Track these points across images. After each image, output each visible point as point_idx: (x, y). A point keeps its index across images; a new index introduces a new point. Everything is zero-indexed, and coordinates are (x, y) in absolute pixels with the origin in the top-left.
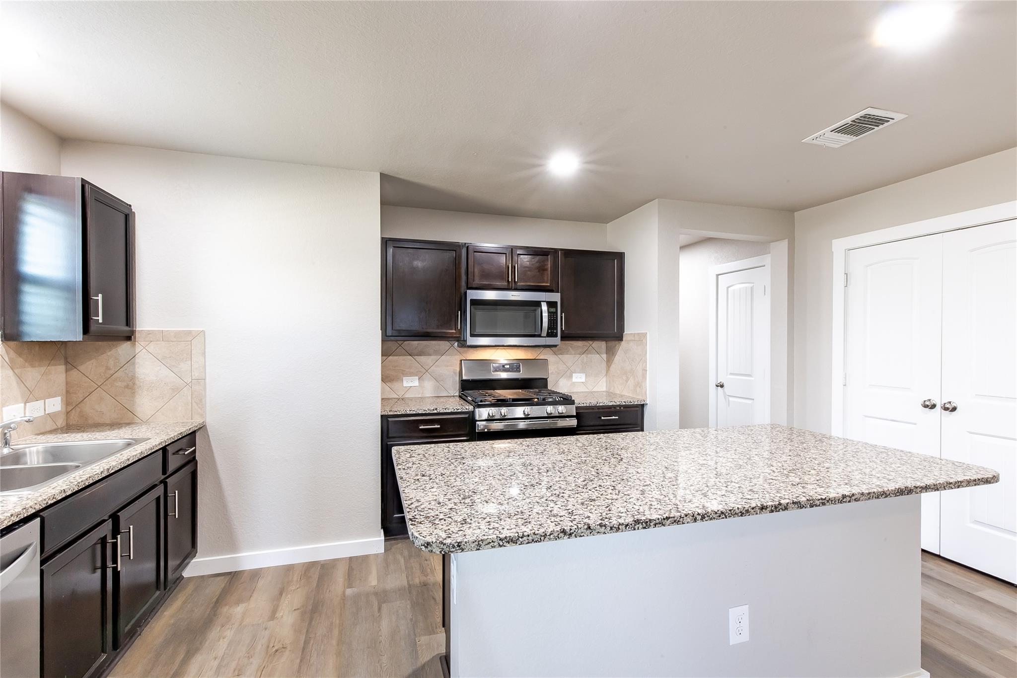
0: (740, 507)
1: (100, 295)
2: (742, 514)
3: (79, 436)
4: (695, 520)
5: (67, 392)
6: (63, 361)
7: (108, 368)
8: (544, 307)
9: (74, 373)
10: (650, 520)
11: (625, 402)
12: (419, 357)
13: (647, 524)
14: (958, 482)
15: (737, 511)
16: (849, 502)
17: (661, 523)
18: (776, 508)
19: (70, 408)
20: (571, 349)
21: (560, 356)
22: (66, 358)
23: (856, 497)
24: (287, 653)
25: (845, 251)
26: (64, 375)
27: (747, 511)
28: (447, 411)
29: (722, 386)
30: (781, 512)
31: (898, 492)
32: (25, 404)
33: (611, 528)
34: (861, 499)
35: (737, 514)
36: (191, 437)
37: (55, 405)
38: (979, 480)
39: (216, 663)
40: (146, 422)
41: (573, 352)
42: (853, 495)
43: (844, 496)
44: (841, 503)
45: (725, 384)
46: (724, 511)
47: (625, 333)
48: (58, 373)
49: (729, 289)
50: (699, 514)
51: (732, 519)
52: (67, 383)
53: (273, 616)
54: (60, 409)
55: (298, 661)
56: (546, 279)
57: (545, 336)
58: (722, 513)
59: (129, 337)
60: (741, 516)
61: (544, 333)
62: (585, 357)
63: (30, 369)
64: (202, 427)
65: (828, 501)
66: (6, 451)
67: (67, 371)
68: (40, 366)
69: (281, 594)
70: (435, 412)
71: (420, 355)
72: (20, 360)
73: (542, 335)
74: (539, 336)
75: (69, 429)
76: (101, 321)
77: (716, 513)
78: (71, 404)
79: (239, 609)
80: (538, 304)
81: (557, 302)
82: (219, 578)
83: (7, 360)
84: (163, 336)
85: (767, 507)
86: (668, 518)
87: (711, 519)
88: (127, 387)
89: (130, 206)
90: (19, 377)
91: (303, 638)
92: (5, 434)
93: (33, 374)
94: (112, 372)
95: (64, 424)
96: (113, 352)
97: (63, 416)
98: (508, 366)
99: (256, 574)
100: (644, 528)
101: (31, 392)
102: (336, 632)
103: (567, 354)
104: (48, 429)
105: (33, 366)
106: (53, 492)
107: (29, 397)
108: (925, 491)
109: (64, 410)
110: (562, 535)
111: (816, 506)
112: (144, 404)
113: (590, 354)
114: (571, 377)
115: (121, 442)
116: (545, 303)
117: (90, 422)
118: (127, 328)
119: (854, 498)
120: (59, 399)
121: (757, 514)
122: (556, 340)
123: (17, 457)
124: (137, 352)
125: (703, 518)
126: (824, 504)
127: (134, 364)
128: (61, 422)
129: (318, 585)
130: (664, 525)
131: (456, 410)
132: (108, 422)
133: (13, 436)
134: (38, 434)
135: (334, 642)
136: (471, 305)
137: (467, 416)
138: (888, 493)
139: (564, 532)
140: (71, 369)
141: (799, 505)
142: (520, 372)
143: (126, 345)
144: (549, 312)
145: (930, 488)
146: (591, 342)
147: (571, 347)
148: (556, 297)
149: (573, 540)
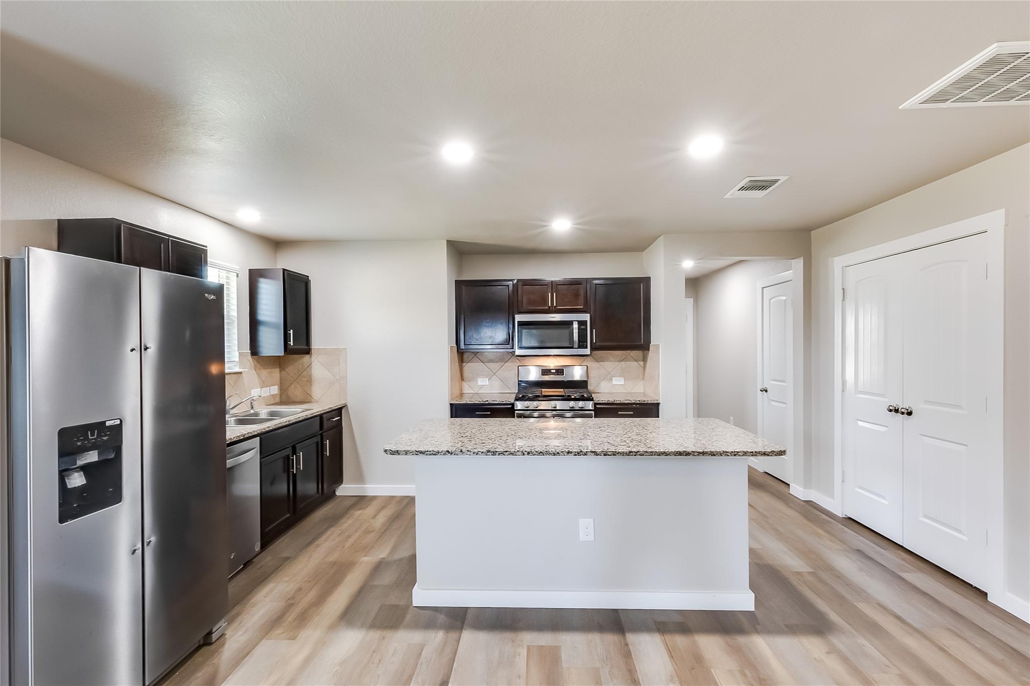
0: (553, 450)
1: (291, 330)
2: (554, 454)
3: (284, 407)
4: (524, 454)
5: (281, 383)
6: (278, 367)
7: (299, 370)
8: (575, 325)
9: (284, 373)
10: (496, 451)
11: (639, 401)
12: (489, 364)
13: (494, 453)
14: (735, 452)
15: (551, 453)
16: (635, 455)
17: (502, 453)
18: (578, 453)
19: (282, 392)
20: (611, 357)
21: (601, 363)
22: (280, 365)
23: (640, 453)
24: (375, 532)
25: (843, 269)
26: (279, 374)
27: (558, 453)
28: (495, 402)
29: (766, 391)
30: (582, 456)
31: (677, 453)
32: (261, 388)
33: (474, 453)
34: (645, 455)
35: (551, 454)
36: (339, 411)
37: (275, 390)
38: (756, 452)
39: (340, 532)
40: (317, 402)
41: (613, 360)
42: (638, 452)
43: (631, 452)
44: (628, 455)
45: (768, 390)
46: (542, 451)
47: (651, 344)
48: (276, 373)
49: (771, 300)
50: (526, 451)
51: (547, 456)
52: (281, 378)
53: (374, 517)
54: (277, 393)
55: (378, 537)
56: (580, 302)
57: (577, 347)
58: (541, 452)
59: (308, 352)
60: (554, 455)
61: (576, 345)
62: (624, 364)
63: (263, 370)
64: (345, 406)
65: (618, 454)
66: (252, 411)
67: (280, 371)
68: (267, 369)
69: (382, 509)
70: (487, 402)
71: (490, 362)
72: (258, 365)
73: (574, 347)
74: (572, 348)
75: (281, 403)
76: (292, 345)
77: (537, 452)
78: (283, 389)
79: (359, 512)
80: (570, 323)
81: (587, 321)
82: (354, 498)
83: (253, 364)
84: (324, 352)
85: (571, 453)
86: (506, 451)
87: (534, 455)
88: (307, 381)
89: (308, 276)
90: (258, 375)
91: (385, 528)
92: (252, 403)
93: (264, 373)
94: (301, 372)
95: (279, 401)
96: (301, 361)
97: (279, 396)
98: (554, 371)
99: (374, 498)
100: (493, 455)
101: (264, 383)
102: (403, 528)
103: (608, 361)
104: (272, 403)
105: (264, 369)
106: (264, 427)
107: (263, 385)
108: (702, 455)
109: (279, 394)
110: (447, 453)
111: (609, 455)
112: (317, 391)
113: (628, 361)
114: (611, 380)
115: (300, 410)
116: (577, 322)
117: (291, 400)
118: (307, 347)
119: (639, 453)
120: (277, 386)
121: (565, 455)
122: (587, 351)
123: (256, 414)
124: (312, 360)
125: (528, 453)
126: (614, 455)
127: (311, 368)
128: (278, 400)
129: (404, 508)
130: (504, 455)
131: (501, 402)
132: (299, 401)
133: (255, 404)
134: (267, 405)
135: (400, 532)
136: (518, 325)
137: (510, 406)
138: (668, 453)
139: (448, 452)
140: (282, 371)
141: (595, 453)
142: (563, 375)
143: (308, 356)
144: (579, 329)
145: (707, 453)
146: (629, 352)
147: (611, 356)
148: (586, 317)
149: (453, 456)
